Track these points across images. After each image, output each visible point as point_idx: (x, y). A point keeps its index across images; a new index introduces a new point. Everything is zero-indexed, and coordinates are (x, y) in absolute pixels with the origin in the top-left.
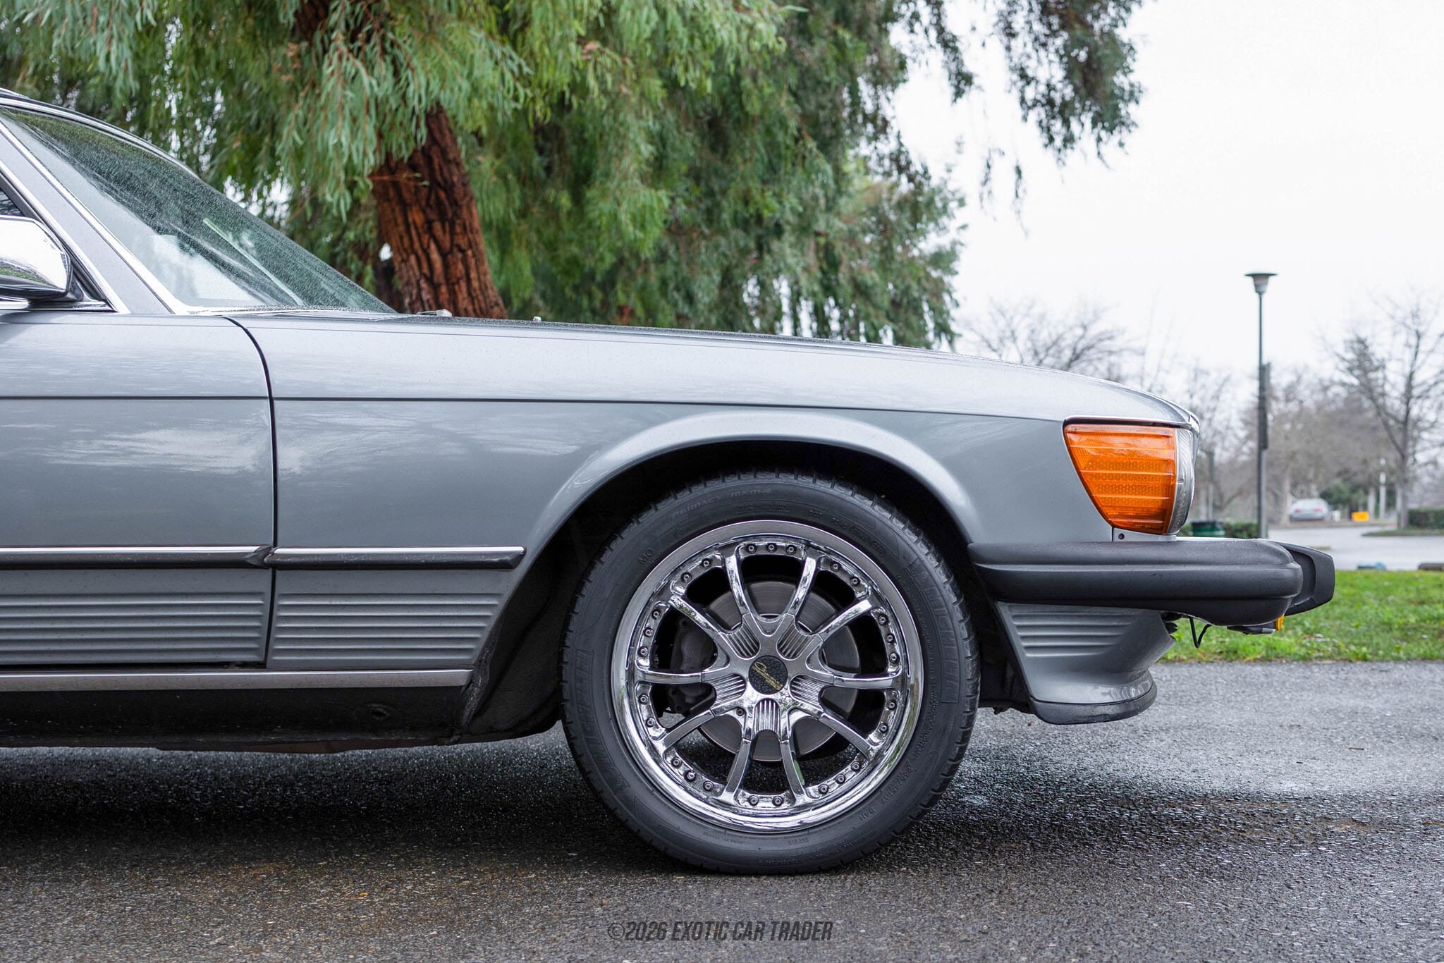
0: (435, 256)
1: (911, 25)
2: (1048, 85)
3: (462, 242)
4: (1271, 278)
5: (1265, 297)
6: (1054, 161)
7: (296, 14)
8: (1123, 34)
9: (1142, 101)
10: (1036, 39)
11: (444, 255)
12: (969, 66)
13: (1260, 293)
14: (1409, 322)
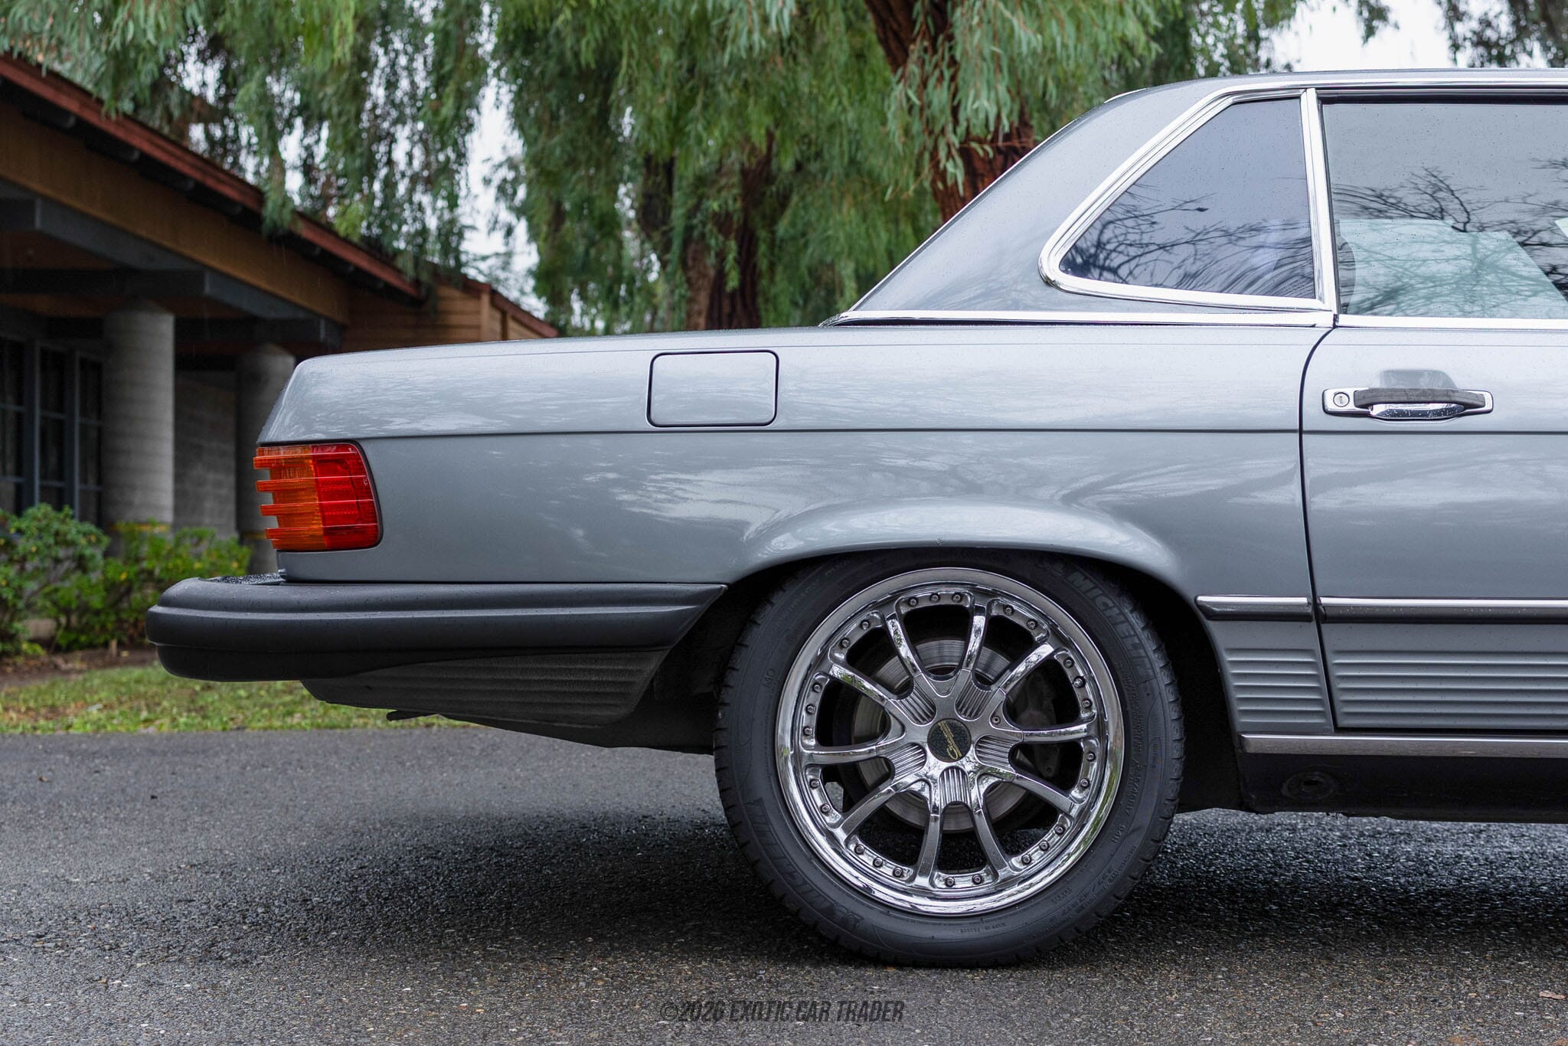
2: (1482, 21)
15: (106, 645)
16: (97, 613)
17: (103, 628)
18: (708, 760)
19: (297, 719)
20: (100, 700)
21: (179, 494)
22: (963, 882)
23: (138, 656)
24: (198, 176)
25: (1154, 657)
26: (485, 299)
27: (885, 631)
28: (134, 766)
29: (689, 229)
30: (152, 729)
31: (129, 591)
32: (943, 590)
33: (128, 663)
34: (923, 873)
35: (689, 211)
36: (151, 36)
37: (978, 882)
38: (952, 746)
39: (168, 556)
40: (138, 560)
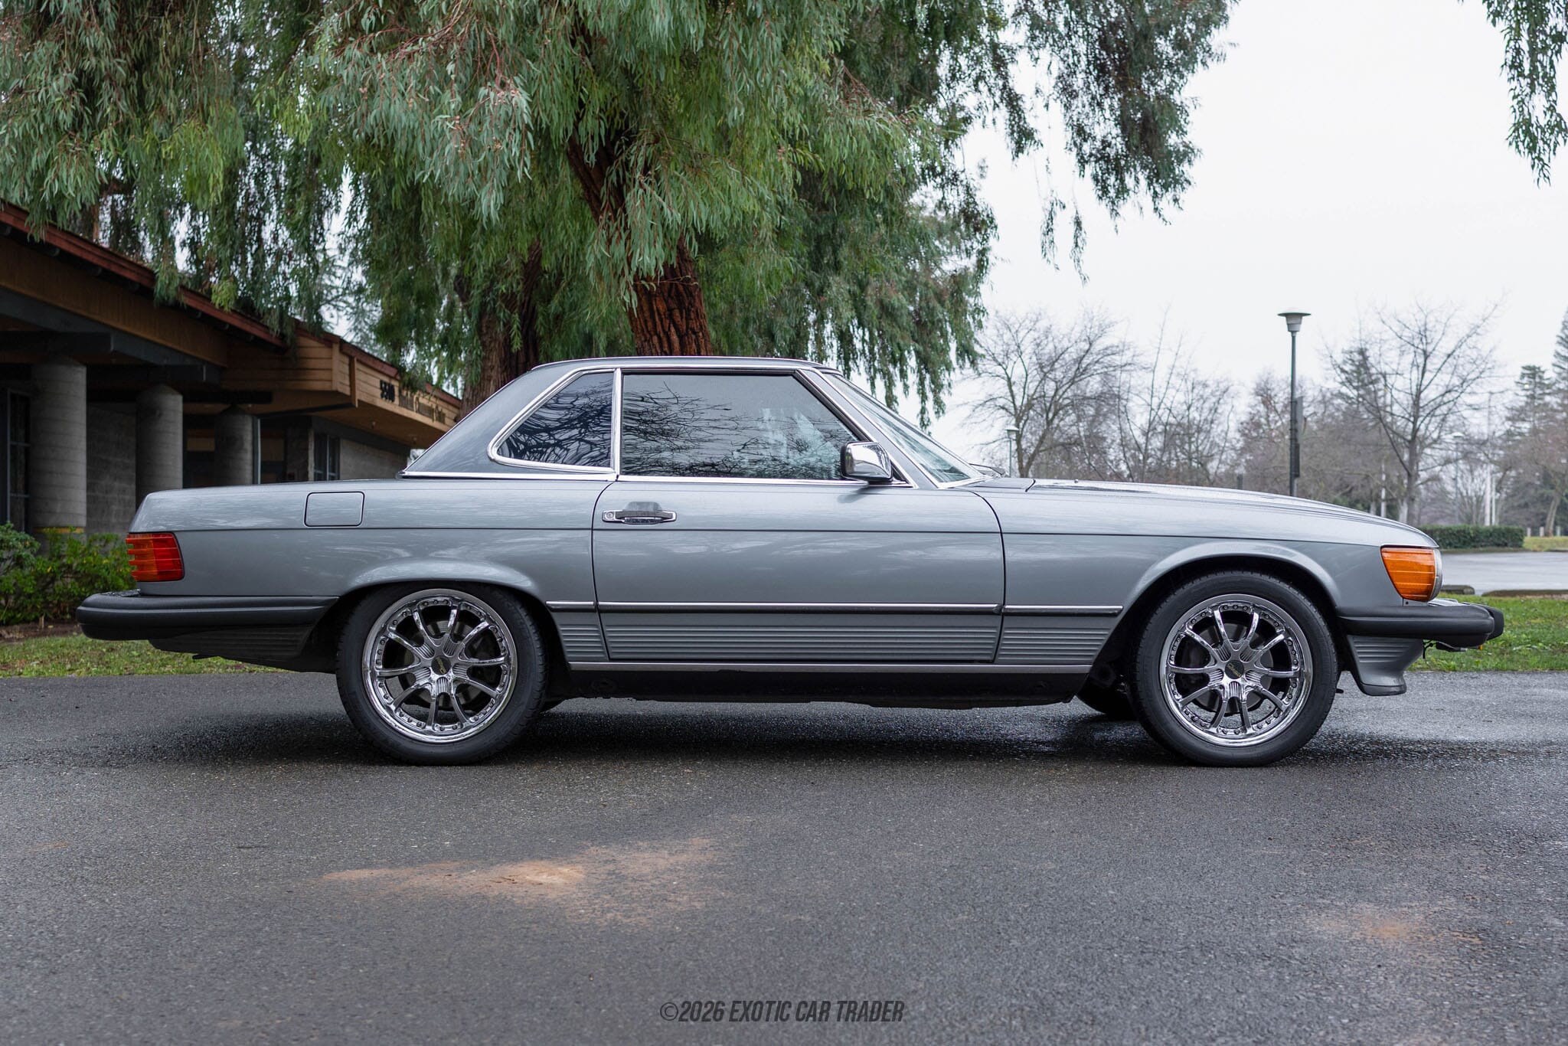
0: (675, 338)
1: (976, 85)
2: (1103, 142)
3: (695, 325)
4: (1304, 318)
5: (1298, 336)
6: (1107, 211)
7: (597, 155)
8: (1177, 98)
9: (1196, 161)
10: (1093, 98)
11: (681, 337)
12: (1031, 122)
13: (1293, 332)
14: (1416, 342)
15: (36, 620)
16: (29, 596)
17: (34, 607)
18: (333, 677)
19: (168, 668)
20: (37, 658)
21: (91, 500)
22: (448, 728)
23: (60, 628)
24: (105, 265)
25: (530, 628)
26: (336, 348)
27: (412, 618)
28: (65, 693)
29: (484, 305)
30: (74, 675)
31: (53, 580)
32: (439, 599)
33: (53, 633)
34: (430, 724)
35: (484, 291)
36: (71, 191)
37: (454, 729)
38: (442, 668)
39: (83, 554)
40: (60, 557)
